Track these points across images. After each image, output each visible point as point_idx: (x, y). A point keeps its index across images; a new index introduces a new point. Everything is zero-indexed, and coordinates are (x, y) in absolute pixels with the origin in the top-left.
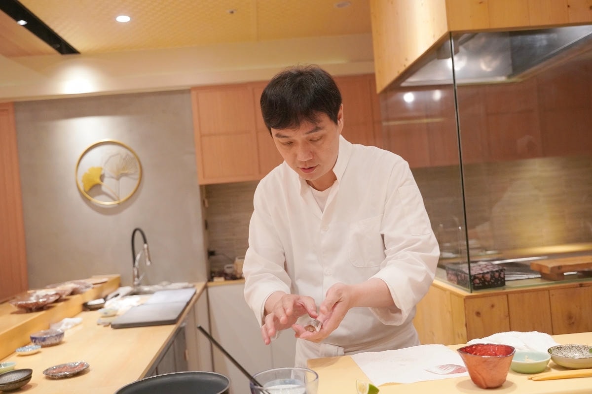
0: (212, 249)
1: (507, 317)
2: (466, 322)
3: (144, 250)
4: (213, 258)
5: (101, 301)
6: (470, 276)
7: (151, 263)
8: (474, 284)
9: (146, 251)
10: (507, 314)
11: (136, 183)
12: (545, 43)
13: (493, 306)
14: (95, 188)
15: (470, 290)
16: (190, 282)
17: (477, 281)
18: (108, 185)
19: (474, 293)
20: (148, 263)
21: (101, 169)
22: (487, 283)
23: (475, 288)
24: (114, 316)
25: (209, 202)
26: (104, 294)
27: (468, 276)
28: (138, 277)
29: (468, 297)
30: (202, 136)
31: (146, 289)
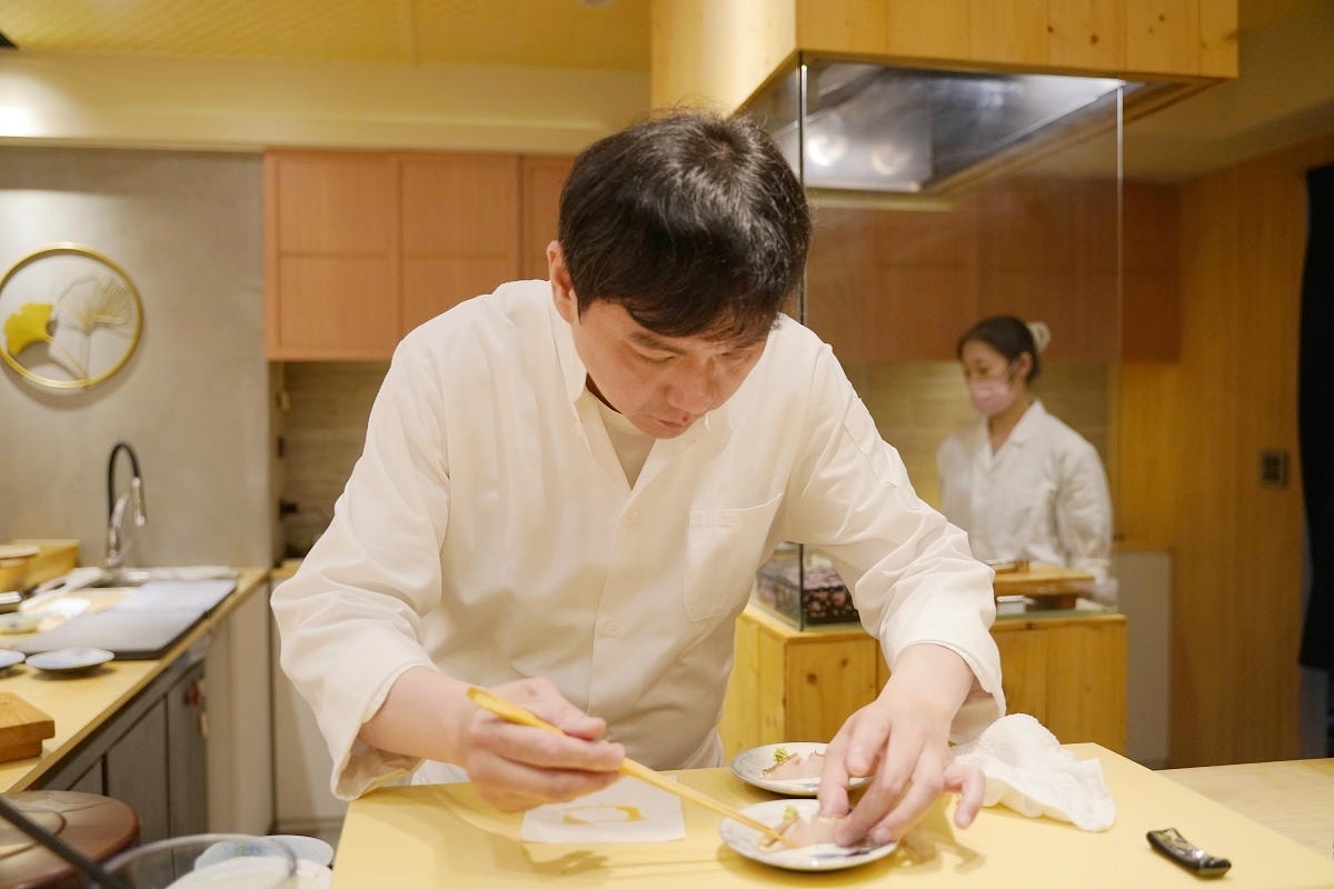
0: (291, 499)
1: (871, 686)
2: (785, 694)
3: (132, 490)
4: (291, 518)
5: (14, 597)
6: (803, 592)
7: (146, 520)
8: (809, 613)
9: (137, 495)
10: (873, 681)
11: (126, 345)
12: (998, 101)
13: (844, 663)
14: (33, 349)
15: (798, 625)
16: (233, 566)
17: (816, 606)
18: (63, 344)
19: (809, 633)
20: (140, 521)
21: (50, 308)
22: (836, 612)
23: (810, 620)
24: (32, 631)
25: (291, 401)
26: (29, 582)
27: (797, 595)
28: (118, 547)
29: (793, 642)
30: (281, 255)
31: (135, 575)
